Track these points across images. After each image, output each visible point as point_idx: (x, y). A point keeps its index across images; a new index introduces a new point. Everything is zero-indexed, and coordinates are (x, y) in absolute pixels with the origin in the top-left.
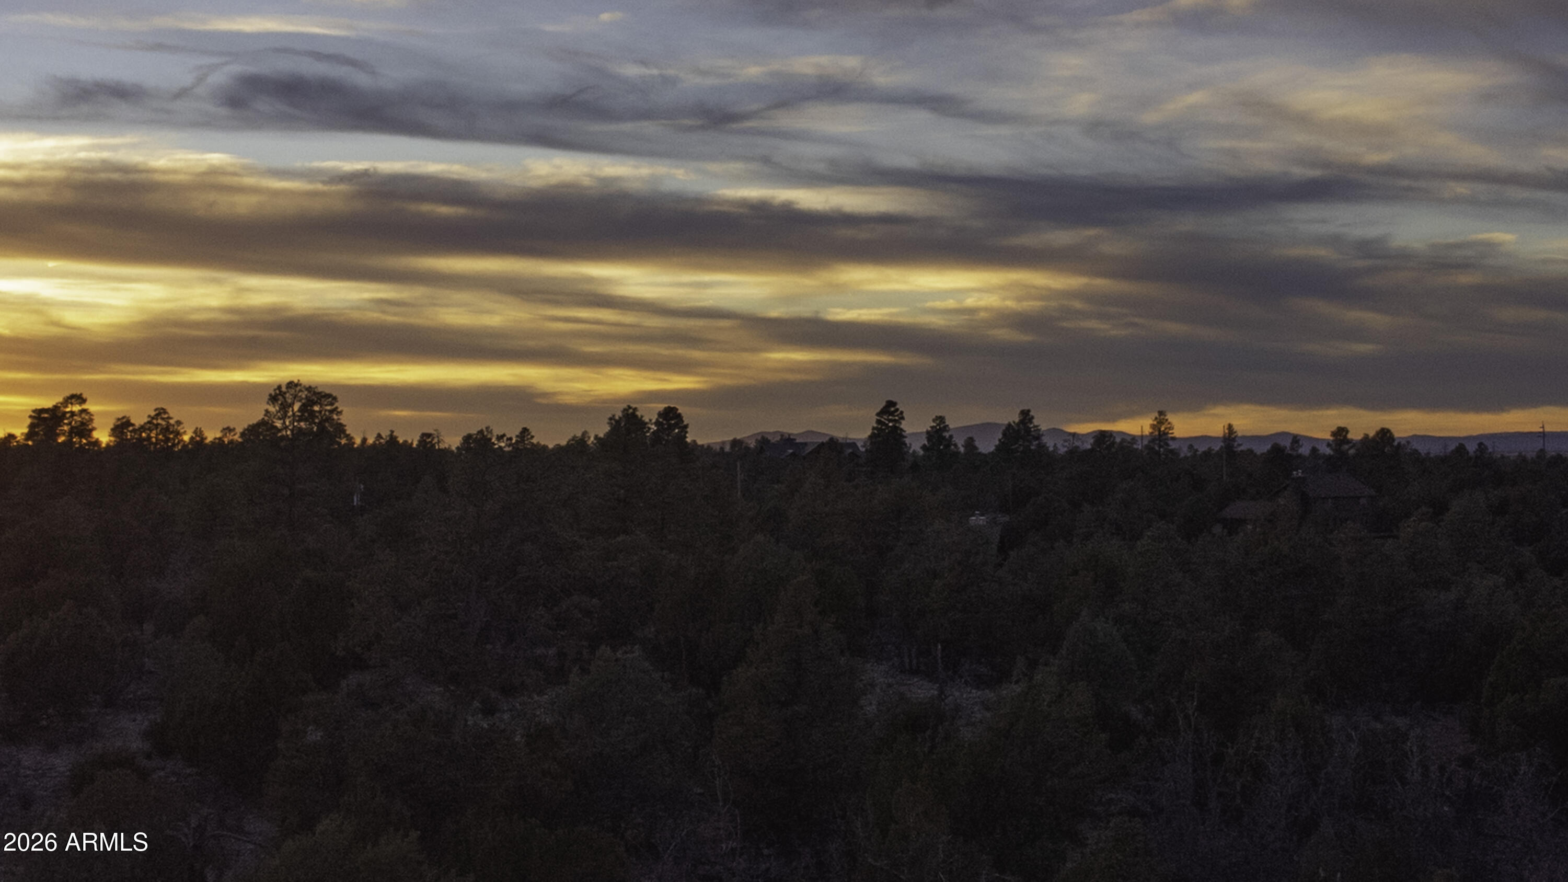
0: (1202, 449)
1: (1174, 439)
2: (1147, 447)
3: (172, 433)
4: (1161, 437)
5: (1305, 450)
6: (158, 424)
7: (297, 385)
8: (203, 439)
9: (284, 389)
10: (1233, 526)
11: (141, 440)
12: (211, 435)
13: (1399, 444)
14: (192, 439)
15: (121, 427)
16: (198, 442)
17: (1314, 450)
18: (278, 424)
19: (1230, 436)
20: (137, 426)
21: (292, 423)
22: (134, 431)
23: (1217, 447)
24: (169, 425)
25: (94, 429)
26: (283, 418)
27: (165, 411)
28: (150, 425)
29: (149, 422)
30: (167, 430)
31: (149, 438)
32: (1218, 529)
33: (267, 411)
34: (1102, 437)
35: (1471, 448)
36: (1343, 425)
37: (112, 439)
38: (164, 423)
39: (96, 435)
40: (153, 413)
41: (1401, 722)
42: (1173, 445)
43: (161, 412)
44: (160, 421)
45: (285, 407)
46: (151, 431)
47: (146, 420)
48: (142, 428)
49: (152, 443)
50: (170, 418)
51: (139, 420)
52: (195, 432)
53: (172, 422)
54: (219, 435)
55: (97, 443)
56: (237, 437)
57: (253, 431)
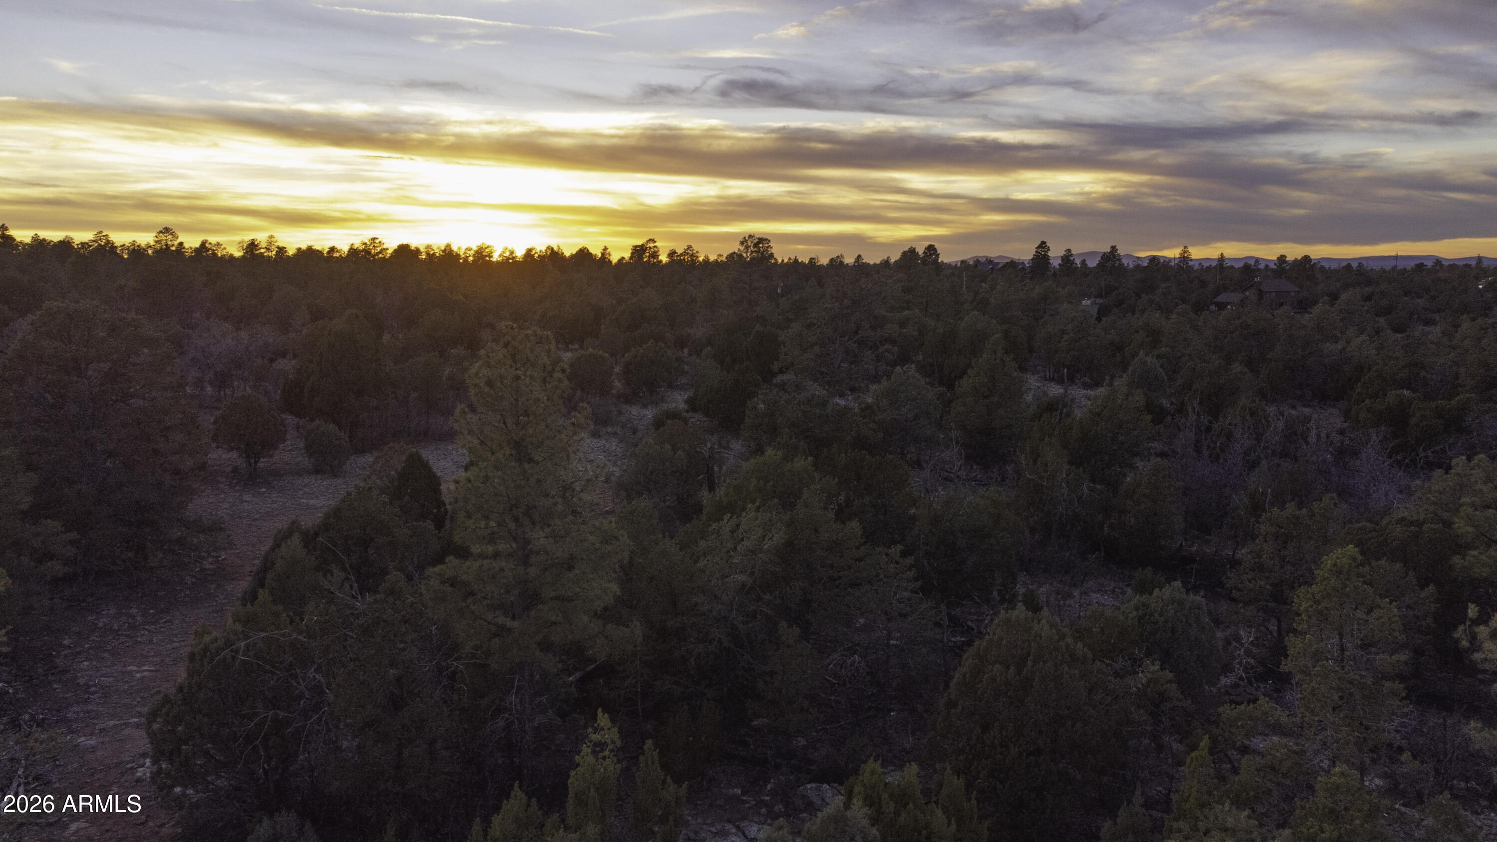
0: (1206, 265)
1: (1191, 260)
2: (1178, 265)
3: (695, 257)
4: (1184, 258)
5: (1262, 266)
6: (688, 253)
7: (753, 237)
8: (708, 260)
9: (747, 238)
10: (1221, 306)
11: (680, 260)
12: (712, 258)
13: (1314, 264)
14: (703, 260)
15: (672, 254)
16: (706, 261)
17: (1267, 266)
18: (745, 255)
19: (1222, 259)
20: (679, 254)
21: (751, 255)
22: (678, 256)
23: (1214, 264)
24: (693, 253)
25: (660, 255)
26: (746, 253)
27: (691, 247)
28: (685, 253)
29: (684, 252)
30: (692, 255)
31: (684, 259)
32: (1213, 308)
33: (739, 249)
34: (1153, 259)
35: (1355, 265)
36: (1284, 254)
37: (668, 259)
38: (691, 252)
39: (660, 258)
40: (686, 248)
41: (1307, 411)
42: (1191, 263)
43: (689, 247)
44: (689, 251)
45: (747, 247)
46: (685, 256)
47: (683, 251)
48: (681, 254)
49: (685, 262)
50: (693, 250)
51: (680, 251)
52: (705, 257)
53: (694, 252)
54: (716, 258)
55: (661, 261)
56: (724, 259)
57: (731, 256)
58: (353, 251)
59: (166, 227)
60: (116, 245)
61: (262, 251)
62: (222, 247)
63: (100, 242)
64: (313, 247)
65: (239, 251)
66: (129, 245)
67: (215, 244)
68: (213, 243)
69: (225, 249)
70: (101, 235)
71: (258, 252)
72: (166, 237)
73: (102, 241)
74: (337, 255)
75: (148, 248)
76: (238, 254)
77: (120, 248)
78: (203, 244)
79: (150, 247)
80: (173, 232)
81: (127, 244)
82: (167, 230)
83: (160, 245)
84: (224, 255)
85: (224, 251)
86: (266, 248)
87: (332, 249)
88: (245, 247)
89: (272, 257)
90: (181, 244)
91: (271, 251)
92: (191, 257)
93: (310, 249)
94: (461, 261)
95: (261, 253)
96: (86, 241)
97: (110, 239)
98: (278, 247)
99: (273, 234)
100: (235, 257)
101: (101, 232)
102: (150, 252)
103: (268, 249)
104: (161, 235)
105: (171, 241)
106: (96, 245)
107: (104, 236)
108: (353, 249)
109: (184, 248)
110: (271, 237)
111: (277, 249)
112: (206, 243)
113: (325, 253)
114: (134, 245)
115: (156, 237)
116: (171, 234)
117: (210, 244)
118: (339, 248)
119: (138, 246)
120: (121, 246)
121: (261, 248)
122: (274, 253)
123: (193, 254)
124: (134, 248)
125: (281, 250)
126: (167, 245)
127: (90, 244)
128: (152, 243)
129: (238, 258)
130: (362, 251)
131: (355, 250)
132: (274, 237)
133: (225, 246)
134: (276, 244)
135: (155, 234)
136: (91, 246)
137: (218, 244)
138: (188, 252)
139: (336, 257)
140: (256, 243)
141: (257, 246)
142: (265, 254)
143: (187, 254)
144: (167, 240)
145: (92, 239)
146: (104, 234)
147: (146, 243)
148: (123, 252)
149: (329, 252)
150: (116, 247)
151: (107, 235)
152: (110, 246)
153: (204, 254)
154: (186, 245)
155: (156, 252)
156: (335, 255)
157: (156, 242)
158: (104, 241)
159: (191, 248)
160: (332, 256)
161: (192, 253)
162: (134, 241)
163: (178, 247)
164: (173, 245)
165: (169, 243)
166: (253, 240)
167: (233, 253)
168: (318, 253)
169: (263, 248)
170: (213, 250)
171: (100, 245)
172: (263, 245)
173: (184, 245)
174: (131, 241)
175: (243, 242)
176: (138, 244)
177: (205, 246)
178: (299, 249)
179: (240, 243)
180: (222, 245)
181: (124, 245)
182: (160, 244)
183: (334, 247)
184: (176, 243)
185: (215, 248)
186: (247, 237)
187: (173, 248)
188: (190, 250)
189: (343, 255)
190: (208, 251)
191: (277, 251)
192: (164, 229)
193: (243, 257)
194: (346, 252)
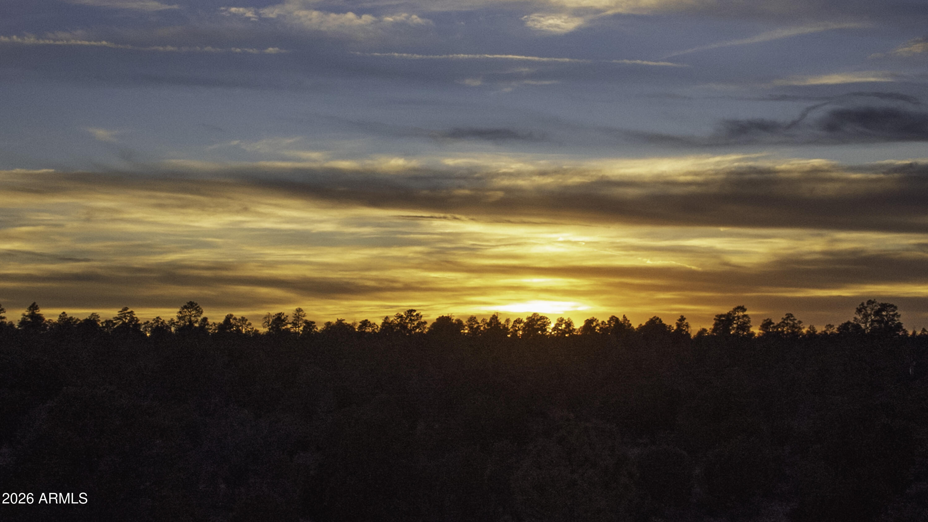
3: (796, 328)
6: (788, 323)
7: (873, 302)
8: (814, 332)
9: (865, 305)
11: (778, 332)
12: (820, 329)
14: (808, 332)
15: (766, 324)
16: (812, 335)
18: (863, 326)
20: (775, 325)
21: (871, 325)
22: (774, 327)
24: (794, 323)
25: (751, 326)
26: (865, 323)
27: (792, 315)
28: (783, 323)
29: (783, 322)
30: (793, 326)
31: (783, 331)
33: (855, 318)
37: (761, 331)
38: (791, 323)
39: (752, 330)
40: (785, 317)
43: (789, 316)
44: (789, 321)
45: (866, 316)
46: (784, 327)
47: (781, 321)
48: (779, 326)
49: (784, 335)
50: (795, 320)
51: (777, 321)
52: (810, 328)
53: (796, 322)
54: (824, 329)
55: (753, 334)
56: (835, 330)
57: (845, 327)
58: (387, 325)
59: (191, 302)
60: (140, 322)
61: (289, 326)
62: (247, 323)
63: (124, 319)
64: (343, 322)
65: (264, 327)
66: (153, 322)
67: (239, 319)
68: (238, 318)
69: (250, 324)
70: (126, 312)
71: (284, 328)
72: (190, 312)
73: (126, 319)
74: (369, 330)
75: (171, 325)
76: (263, 330)
77: (144, 326)
78: (228, 318)
79: (174, 323)
80: (198, 307)
81: (151, 321)
82: (191, 305)
83: (183, 322)
84: (249, 331)
85: (249, 327)
86: (293, 323)
87: (365, 323)
88: (270, 323)
89: (299, 333)
90: (205, 319)
91: (299, 327)
92: (213, 334)
93: (340, 322)
94: (509, 336)
95: (287, 329)
96: (111, 318)
97: (134, 316)
98: (306, 322)
99: (301, 307)
100: (259, 334)
101: (126, 309)
102: (173, 329)
103: (295, 324)
104: (185, 310)
105: (195, 316)
106: (121, 323)
107: (128, 313)
108: (388, 323)
109: (208, 324)
110: (299, 310)
111: (304, 324)
112: (230, 318)
113: (356, 327)
114: (157, 321)
115: (180, 312)
116: (196, 309)
117: (235, 319)
118: (372, 322)
119: (162, 323)
120: (145, 323)
121: (287, 323)
122: (301, 328)
123: (217, 331)
124: (157, 326)
125: (310, 325)
126: (190, 321)
127: (115, 322)
128: (176, 320)
129: (263, 335)
130: (397, 325)
131: (390, 324)
132: (302, 311)
133: (251, 322)
134: (304, 318)
135: (178, 310)
136: (115, 324)
137: (243, 319)
138: (211, 329)
139: (369, 332)
140: (283, 318)
141: (284, 321)
142: (292, 330)
143: (210, 331)
144: (191, 316)
145: (117, 316)
146: (129, 311)
147: (169, 319)
148: (146, 330)
149: (360, 327)
150: (140, 325)
151: (132, 312)
152: (133, 323)
153: (228, 331)
154: (210, 321)
155: (180, 329)
156: (367, 330)
157: (179, 318)
158: (128, 318)
159: (215, 324)
160: (364, 332)
161: (215, 330)
162: (158, 318)
163: (201, 323)
164: (196, 322)
165: (193, 319)
166: (280, 314)
167: (258, 329)
168: (350, 327)
169: (290, 324)
170: (238, 326)
171: (124, 323)
172: (290, 319)
173: (209, 320)
174: (155, 318)
175: (269, 316)
176: (161, 321)
177: (230, 321)
178: (329, 323)
179: (265, 318)
180: (247, 320)
181: (148, 322)
182: (184, 320)
183: (366, 320)
184: (200, 319)
185: (239, 324)
186: (274, 311)
187: (197, 325)
188: (213, 327)
189: (376, 331)
190: (233, 328)
191: (304, 327)
192: (188, 303)
193: (268, 334)
194: (379, 327)
